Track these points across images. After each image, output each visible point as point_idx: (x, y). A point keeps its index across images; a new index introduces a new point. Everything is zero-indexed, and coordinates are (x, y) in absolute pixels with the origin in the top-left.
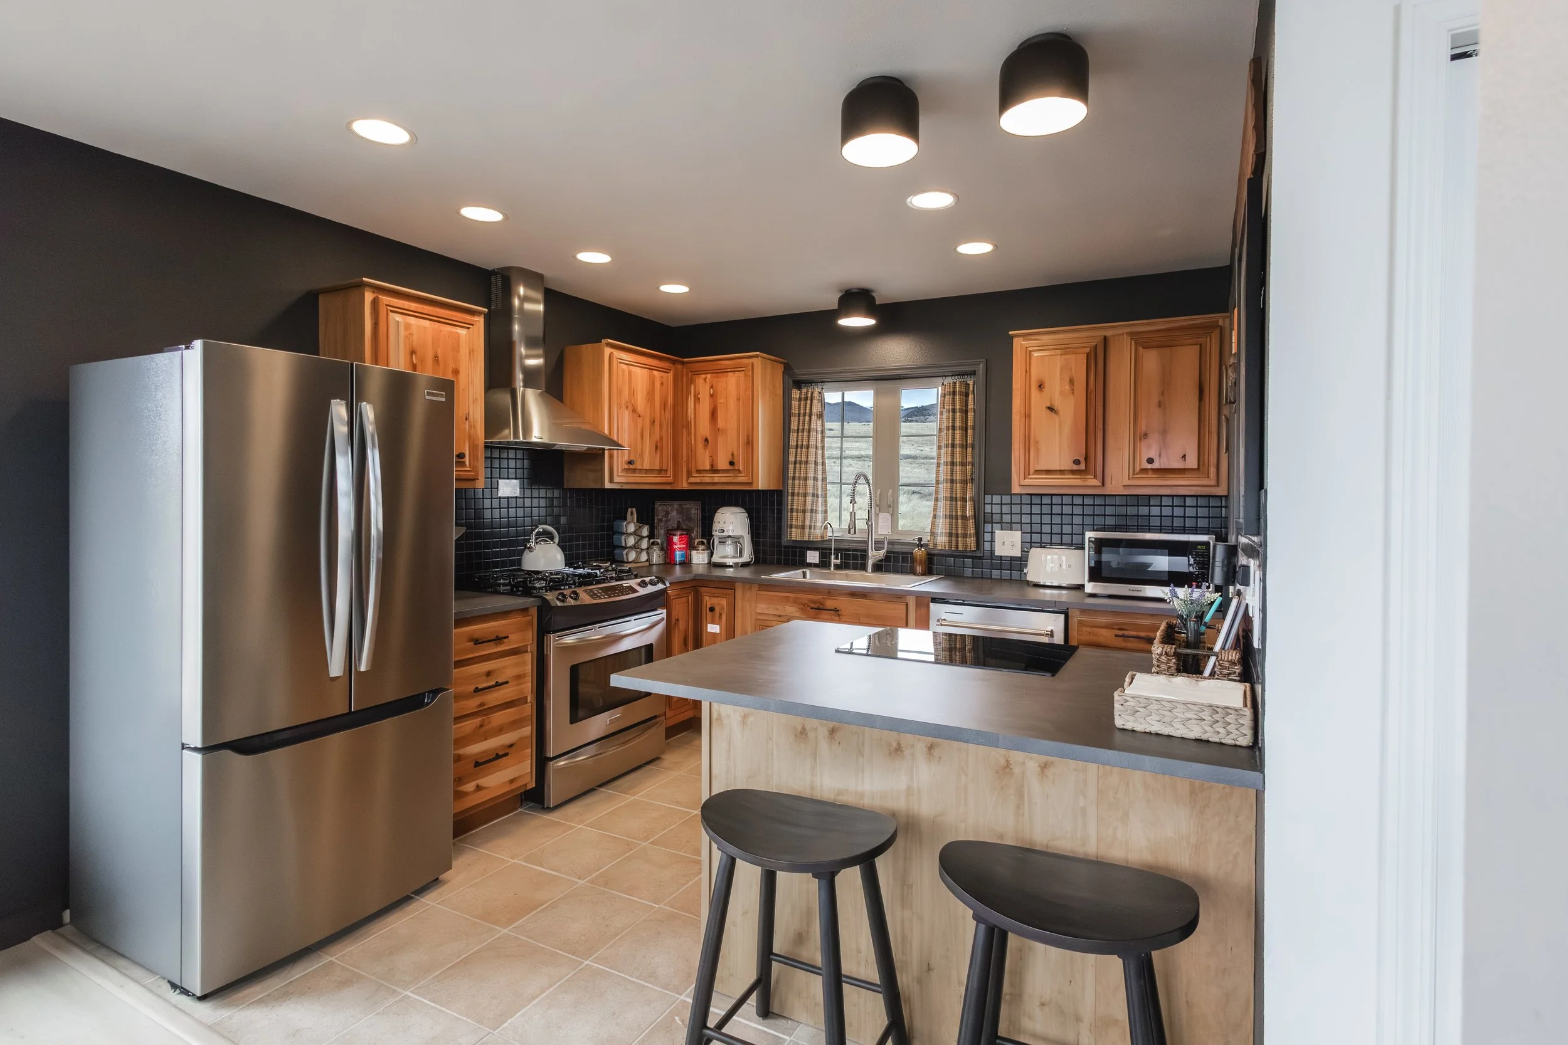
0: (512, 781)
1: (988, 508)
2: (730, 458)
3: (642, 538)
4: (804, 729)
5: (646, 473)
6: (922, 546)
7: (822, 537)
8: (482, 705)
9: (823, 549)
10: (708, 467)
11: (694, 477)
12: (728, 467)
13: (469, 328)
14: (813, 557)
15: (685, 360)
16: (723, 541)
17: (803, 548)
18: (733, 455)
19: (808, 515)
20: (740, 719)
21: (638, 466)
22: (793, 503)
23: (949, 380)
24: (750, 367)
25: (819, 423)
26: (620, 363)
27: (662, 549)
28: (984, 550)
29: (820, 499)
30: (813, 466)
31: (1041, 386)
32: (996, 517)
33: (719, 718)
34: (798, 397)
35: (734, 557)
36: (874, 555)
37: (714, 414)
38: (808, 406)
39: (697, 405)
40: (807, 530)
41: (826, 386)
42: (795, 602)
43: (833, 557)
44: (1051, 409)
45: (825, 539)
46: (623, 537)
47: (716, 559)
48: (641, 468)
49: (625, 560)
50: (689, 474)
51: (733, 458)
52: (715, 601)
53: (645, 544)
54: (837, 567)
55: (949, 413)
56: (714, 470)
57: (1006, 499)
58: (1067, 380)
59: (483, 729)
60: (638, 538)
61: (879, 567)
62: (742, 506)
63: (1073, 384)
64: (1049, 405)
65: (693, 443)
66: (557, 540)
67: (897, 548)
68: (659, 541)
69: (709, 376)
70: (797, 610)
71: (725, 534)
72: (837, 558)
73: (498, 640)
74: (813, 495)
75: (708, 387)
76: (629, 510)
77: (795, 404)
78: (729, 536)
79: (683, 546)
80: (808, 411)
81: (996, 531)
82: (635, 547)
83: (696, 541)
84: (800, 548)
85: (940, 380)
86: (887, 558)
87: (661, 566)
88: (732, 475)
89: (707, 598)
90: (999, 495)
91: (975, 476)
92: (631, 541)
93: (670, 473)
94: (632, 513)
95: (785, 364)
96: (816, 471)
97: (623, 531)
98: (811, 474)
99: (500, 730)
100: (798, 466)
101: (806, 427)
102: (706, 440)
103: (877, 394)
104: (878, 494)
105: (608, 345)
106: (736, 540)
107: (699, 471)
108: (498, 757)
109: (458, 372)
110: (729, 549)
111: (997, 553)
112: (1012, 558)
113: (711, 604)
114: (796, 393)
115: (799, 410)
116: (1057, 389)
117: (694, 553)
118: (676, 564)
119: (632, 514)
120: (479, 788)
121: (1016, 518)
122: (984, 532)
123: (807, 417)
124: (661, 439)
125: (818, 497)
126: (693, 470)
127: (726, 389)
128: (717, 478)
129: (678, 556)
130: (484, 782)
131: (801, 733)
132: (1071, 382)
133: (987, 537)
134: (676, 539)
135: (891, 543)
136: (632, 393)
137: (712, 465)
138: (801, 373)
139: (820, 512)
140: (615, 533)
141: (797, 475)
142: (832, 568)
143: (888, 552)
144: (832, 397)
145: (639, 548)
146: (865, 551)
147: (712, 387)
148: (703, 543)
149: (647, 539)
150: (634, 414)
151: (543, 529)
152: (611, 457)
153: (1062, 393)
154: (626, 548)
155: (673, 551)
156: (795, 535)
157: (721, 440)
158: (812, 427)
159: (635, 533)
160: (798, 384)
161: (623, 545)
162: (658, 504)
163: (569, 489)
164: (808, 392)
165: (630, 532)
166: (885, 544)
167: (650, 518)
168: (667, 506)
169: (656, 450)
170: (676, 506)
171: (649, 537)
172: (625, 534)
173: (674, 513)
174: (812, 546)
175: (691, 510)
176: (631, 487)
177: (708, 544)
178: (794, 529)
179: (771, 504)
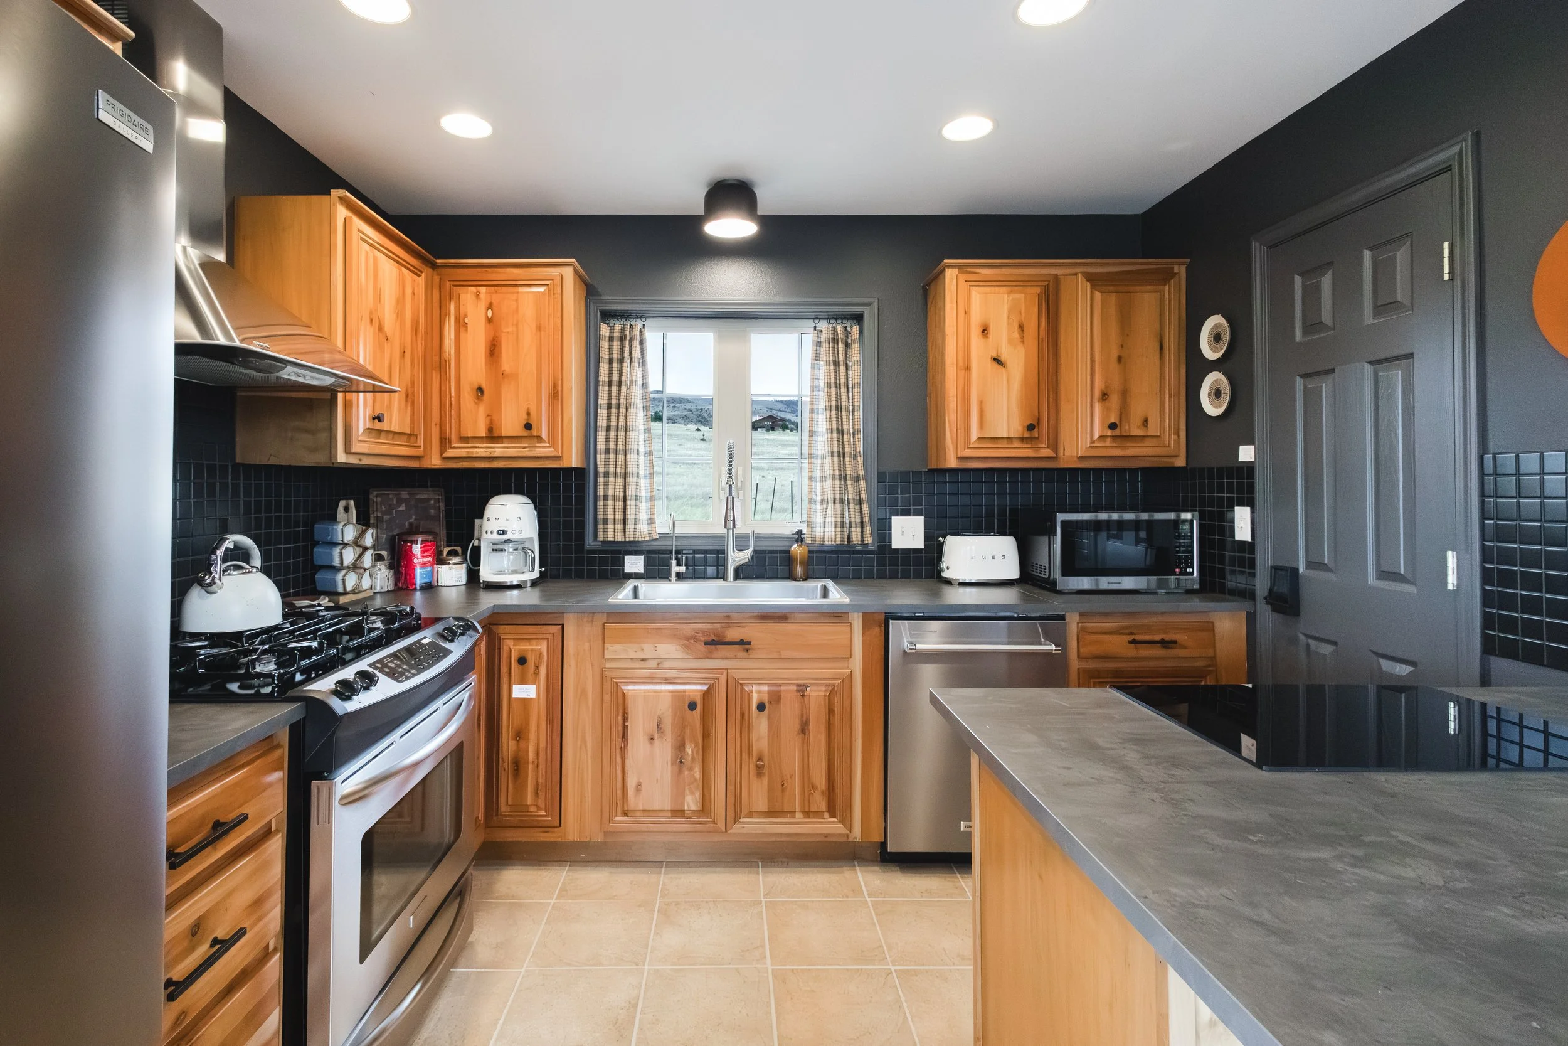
2: (523, 419)
3: (365, 549)
5: (393, 439)
6: (802, 541)
7: (650, 535)
8: (181, 1018)
9: (649, 552)
10: (482, 432)
11: (455, 448)
12: (520, 431)
14: (634, 564)
15: (438, 261)
16: (493, 547)
17: (619, 552)
18: (528, 414)
19: (629, 504)
21: (385, 426)
22: (609, 487)
23: (823, 325)
24: (557, 281)
26: (360, 237)
27: (391, 567)
29: (643, 482)
31: (985, 331)
32: (890, 500)
34: (608, 335)
35: (515, 572)
36: (736, 557)
37: (493, 350)
38: (623, 349)
39: (462, 335)
40: (629, 526)
41: (649, 322)
42: (675, 636)
43: (671, 562)
44: (997, 360)
45: (654, 537)
46: (337, 550)
47: (483, 576)
48: (388, 429)
49: (340, 589)
50: (445, 442)
51: (529, 418)
52: (525, 647)
53: (367, 559)
54: (679, 576)
55: (830, 365)
56: (493, 436)
58: (1016, 326)
60: (359, 550)
61: (741, 573)
63: (1023, 331)
64: (995, 355)
65: (453, 394)
67: (769, 546)
69: (483, 290)
70: (678, 647)
72: (679, 564)
74: (636, 475)
75: (482, 306)
76: (342, 504)
77: (605, 346)
78: (506, 538)
79: (430, 559)
80: (626, 356)
81: (895, 519)
82: (355, 567)
83: (446, 550)
84: (613, 552)
85: (811, 323)
86: (755, 560)
87: (391, 595)
88: (527, 445)
89: (510, 643)
92: (349, 556)
93: (420, 442)
95: (588, 286)
96: (638, 441)
97: (335, 541)
98: (633, 446)
100: (612, 433)
101: (623, 378)
102: (480, 389)
103: (719, 338)
105: (342, 200)
106: (519, 547)
107: (464, 439)
110: (506, 560)
111: (895, 546)
112: (917, 552)
113: (520, 651)
114: (605, 330)
115: (610, 352)
116: (1004, 338)
117: (443, 569)
118: (415, 589)
119: (347, 509)
121: (916, 500)
122: (877, 519)
123: (625, 365)
124: (413, 383)
125: (640, 477)
126: (454, 436)
127: (517, 310)
128: (498, 450)
129: (420, 576)
132: (1021, 328)
134: (415, 547)
135: (761, 539)
136: (378, 298)
137: (490, 430)
138: (615, 301)
139: (643, 500)
140: (316, 543)
141: (612, 446)
142: (672, 579)
143: (755, 551)
145: (361, 568)
146: (722, 552)
147: (490, 306)
148: (456, 553)
149: (370, 551)
150: (380, 334)
151: (235, 543)
152: (347, 405)
153: (1010, 341)
154: (342, 568)
155: (411, 568)
156: (612, 533)
157: (507, 393)
159: (356, 543)
160: (610, 316)
161: (337, 563)
162: (375, 493)
163: (248, 467)
164: (623, 330)
165: (346, 541)
166: (752, 542)
167: (372, 516)
168: (391, 496)
169: (407, 400)
170: (404, 495)
171: (374, 547)
172: (337, 544)
173: (402, 508)
174: (634, 548)
175: (428, 500)
176: (367, 461)
177: (464, 553)
178: (610, 526)
179: (567, 488)
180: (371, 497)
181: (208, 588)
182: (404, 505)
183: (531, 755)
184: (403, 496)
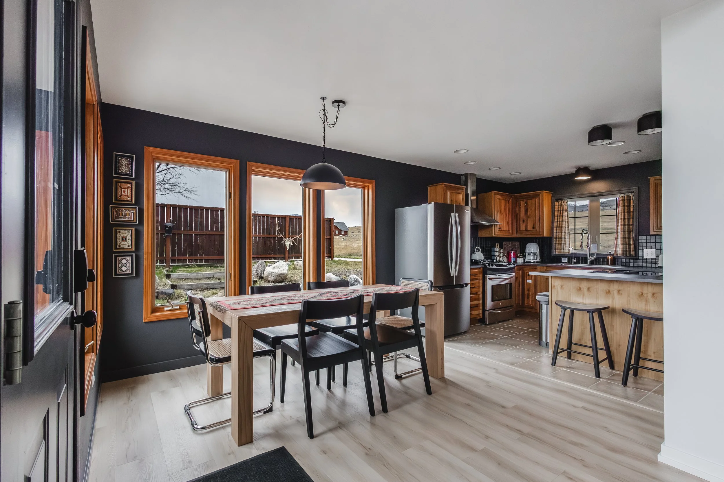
1: (640, 241)
2: (532, 226)
3: (501, 253)
4: (580, 288)
5: (503, 232)
6: (611, 255)
7: (568, 253)
9: (569, 257)
10: (524, 229)
11: (519, 233)
12: (532, 229)
14: (564, 260)
15: (515, 195)
16: (529, 254)
18: (534, 225)
19: (562, 245)
20: (560, 286)
21: (502, 229)
22: (556, 241)
23: (622, 195)
24: (540, 196)
25: (566, 213)
27: (507, 257)
28: (639, 256)
29: (567, 240)
30: (564, 228)
32: (644, 244)
33: (554, 286)
34: (557, 204)
35: (533, 260)
36: (590, 259)
37: (527, 211)
38: (562, 208)
39: (520, 209)
40: (562, 250)
41: (568, 200)
43: (573, 259)
45: (570, 253)
46: (495, 253)
47: (526, 260)
50: (517, 232)
53: (501, 255)
54: (575, 263)
57: (648, 237)
61: (592, 263)
62: (536, 242)
65: (519, 222)
67: (599, 256)
68: (505, 254)
69: (524, 199)
71: (531, 252)
72: (575, 260)
73: (475, 275)
74: (564, 238)
76: (497, 244)
77: (556, 207)
78: (532, 253)
79: (514, 256)
80: (562, 209)
81: (644, 249)
82: (499, 256)
83: (519, 255)
85: (618, 195)
86: (596, 259)
88: (533, 232)
90: (645, 236)
91: (635, 230)
92: (498, 254)
93: (511, 232)
94: (497, 245)
95: (552, 194)
96: (565, 230)
98: (563, 231)
100: (558, 228)
101: (561, 215)
103: (591, 202)
104: (591, 237)
105: (493, 193)
106: (534, 254)
107: (520, 231)
108: (475, 307)
110: (531, 257)
111: (645, 257)
112: (651, 259)
113: (528, 273)
114: (557, 203)
115: (558, 209)
117: (518, 259)
118: (512, 261)
121: (653, 244)
122: (639, 250)
123: (561, 212)
124: (508, 221)
125: (566, 239)
126: (518, 230)
127: (531, 204)
128: (527, 233)
129: (513, 259)
131: (579, 289)
133: (640, 251)
134: (512, 254)
135: (597, 254)
137: (526, 229)
138: (559, 196)
139: (567, 244)
140: (492, 251)
141: (558, 231)
142: (573, 263)
143: (596, 257)
144: (571, 203)
146: (587, 257)
148: (521, 255)
149: (502, 253)
150: (501, 213)
151: (478, 248)
152: (495, 227)
155: (511, 257)
156: (557, 252)
158: (564, 215)
159: (499, 251)
160: (557, 200)
161: (495, 255)
163: (480, 237)
164: (561, 203)
165: (497, 251)
166: (595, 255)
167: (503, 247)
168: (507, 243)
169: (507, 224)
170: (510, 243)
171: (503, 253)
172: (495, 251)
173: (509, 245)
174: (564, 256)
175: (516, 244)
176: (498, 236)
177: (523, 255)
178: (557, 250)
179: (547, 241)
180: (502, 243)
181: (474, 253)
183: (531, 294)
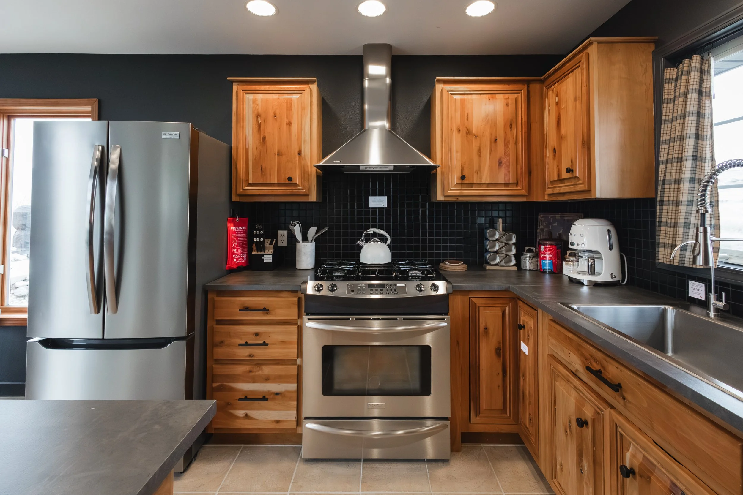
0: (278, 422)
2: (569, 165)
3: (507, 244)
5: (487, 187)
8: (251, 356)
11: (549, 188)
12: (568, 175)
13: (301, 93)
14: (696, 290)
15: (542, 77)
17: (683, 276)
18: (572, 161)
22: (662, 214)
26: (451, 94)
37: (559, 122)
39: (550, 117)
47: (574, 273)
48: (479, 182)
50: (544, 185)
51: (572, 166)
52: (526, 319)
53: (512, 250)
56: (560, 180)
59: (251, 374)
65: (548, 155)
66: (389, 242)
69: (556, 85)
73: (265, 310)
75: (554, 96)
78: (583, 251)
84: (679, 275)
88: (573, 184)
89: (522, 313)
93: (522, 185)
94: (498, 223)
97: (488, 238)
99: (267, 379)
100: (670, 165)
102: (554, 150)
105: (440, 81)
108: (264, 399)
109: (291, 124)
110: (585, 265)
113: (523, 320)
120: (247, 416)
124: (507, 155)
126: (548, 181)
128: (563, 187)
130: (252, 413)
134: (543, 248)
137: (558, 175)
141: (669, 177)
147: (558, 96)
149: (514, 246)
150: (468, 135)
151: (373, 232)
152: (442, 174)
157: (564, 148)
162: (541, 215)
167: (539, 228)
168: (550, 217)
173: (556, 224)
174: (695, 275)
180: (539, 217)
182: (557, 223)
184: (557, 218)
